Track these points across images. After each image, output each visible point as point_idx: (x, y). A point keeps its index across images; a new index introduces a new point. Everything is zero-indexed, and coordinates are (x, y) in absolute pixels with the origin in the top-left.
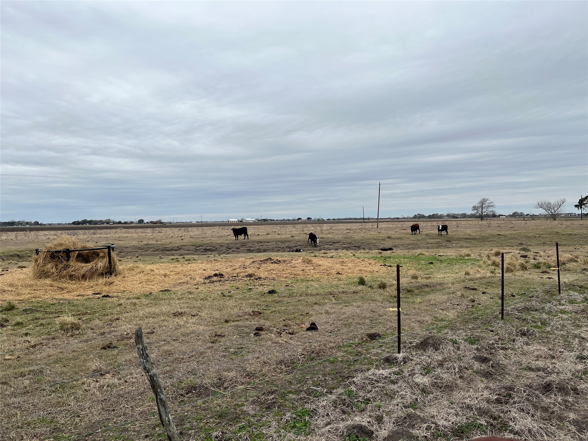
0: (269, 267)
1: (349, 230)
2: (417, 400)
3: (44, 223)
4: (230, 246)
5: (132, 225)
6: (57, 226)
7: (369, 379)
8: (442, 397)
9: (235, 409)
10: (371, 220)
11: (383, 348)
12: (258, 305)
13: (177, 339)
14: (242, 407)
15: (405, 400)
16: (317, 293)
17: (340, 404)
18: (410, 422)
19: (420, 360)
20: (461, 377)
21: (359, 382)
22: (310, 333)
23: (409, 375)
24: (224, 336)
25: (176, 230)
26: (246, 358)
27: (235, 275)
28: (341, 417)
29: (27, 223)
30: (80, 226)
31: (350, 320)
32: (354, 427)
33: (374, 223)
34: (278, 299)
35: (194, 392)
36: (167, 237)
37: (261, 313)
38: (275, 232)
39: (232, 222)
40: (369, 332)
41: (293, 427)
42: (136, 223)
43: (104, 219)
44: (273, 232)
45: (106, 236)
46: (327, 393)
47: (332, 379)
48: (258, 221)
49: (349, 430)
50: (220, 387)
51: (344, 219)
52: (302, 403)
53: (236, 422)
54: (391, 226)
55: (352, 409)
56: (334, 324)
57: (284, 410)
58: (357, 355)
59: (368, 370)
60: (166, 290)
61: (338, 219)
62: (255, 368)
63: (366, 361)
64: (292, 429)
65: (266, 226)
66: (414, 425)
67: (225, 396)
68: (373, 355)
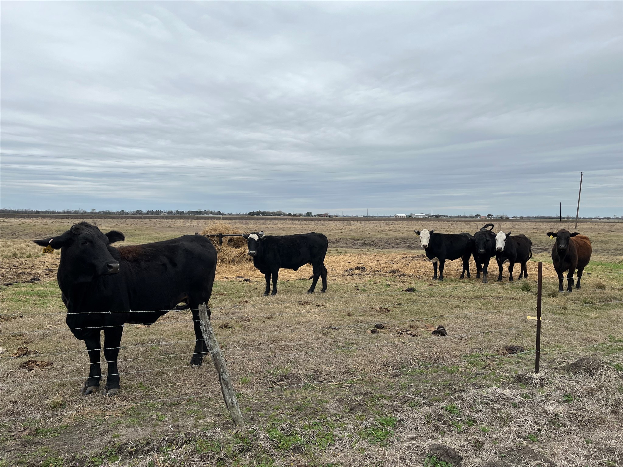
0: (419, 265)
1: (535, 230)
2: (540, 431)
3: (225, 213)
4: (390, 241)
5: (301, 217)
6: (235, 216)
7: (485, 397)
8: (578, 434)
9: (316, 404)
10: (571, 220)
11: (521, 365)
12: (390, 302)
13: (290, 327)
14: (326, 404)
15: (522, 430)
16: (464, 295)
17: (435, 419)
18: (517, 456)
19: (563, 385)
20: (614, 412)
21: (468, 399)
22: (435, 337)
23: (542, 401)
24: (338, 329)
25: (338, 223)
26: (352, 353)
27: (378, 270)
28: (431, 434)
29: (211, 213)
30: (255, 216)
31: (491, 329)
32: (438, 448)
33: (571, 224)
34: (414, 298)
35: (286, 380)
36: (327, 229)
37: (389, 311)
38: (444, 228)
39: (399, 217)
40: (510, 344)
41: (370, 435)
42: (305, 216)
43: (275, 211)
44: (441, 228)
45: (272, 226)
46: (425, 404)
47: (439, 390)
48: (429, 217)
49: (432, 450)
50: (315, 380)
51: (535, 218)
52: (392, 410)
53: (311, 418)
54: (596, 227)
55: (449, 427)
56: (469, 330)
57: (369, 414)
58: (485, 368)
59: (488, 386)
60: (303, 279)
61: (527, 217)
62: (357, 365)
63: (492, 376)
64: (368, 437)
65: (436, 222)
66: (521, 460)
67: (316, 390)
68: (504, 371)
